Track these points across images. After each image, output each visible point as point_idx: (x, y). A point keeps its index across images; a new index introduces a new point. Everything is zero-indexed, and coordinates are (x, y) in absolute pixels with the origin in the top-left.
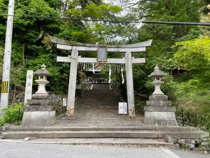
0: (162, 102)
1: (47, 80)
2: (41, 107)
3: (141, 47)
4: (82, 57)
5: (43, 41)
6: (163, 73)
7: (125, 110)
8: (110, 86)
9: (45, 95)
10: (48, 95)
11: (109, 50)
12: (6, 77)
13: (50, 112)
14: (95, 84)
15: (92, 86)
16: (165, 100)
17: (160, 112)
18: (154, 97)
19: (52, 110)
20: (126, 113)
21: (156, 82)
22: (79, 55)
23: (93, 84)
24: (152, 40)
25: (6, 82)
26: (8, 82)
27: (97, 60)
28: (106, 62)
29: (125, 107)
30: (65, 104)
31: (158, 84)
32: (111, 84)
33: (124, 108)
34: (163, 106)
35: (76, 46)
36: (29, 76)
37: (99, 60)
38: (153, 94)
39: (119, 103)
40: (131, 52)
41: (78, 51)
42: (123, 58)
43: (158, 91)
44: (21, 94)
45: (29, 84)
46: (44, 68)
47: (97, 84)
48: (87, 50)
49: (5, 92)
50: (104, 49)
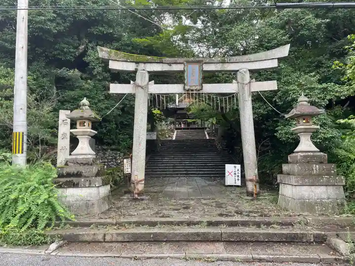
0: (316, 168)
1: (92, 129)
2: (83, 180)
3: (269, 60)
4: (156, 83)
5: (86, 58)
6: (314, 109)
7: (237, 178)
8: (206, 133)
9: (90, 156)
10: (94, 157)
11: (207, 68)
12: (20, 124)
13: (100, 188)
14: (181, 129)
15: (175, 133)
16: (321, 163)
17: (313, 188)
18: (299, 158)
19: (104, 185)
20: (239, 183)
21: (302, 127)
22: (150, 80)
23: (176, 129)
24: (289, 45)
25: (19, 133)
26: (23, 133)
27: (184, 87)
28: (201, 92)
29: (237, 172)
30: (127, 170)
31: (306, 131)
32: (207, 129)
33: (235, 174)
34: (320, 175)
35: (145, 63)
36: (63, 121)
37: (187, 88)
38: (296, 150)
39: (226, 165)
40: (249, 70)
41: (149, 72)
42: (234, 81)
43: (306, 145)
44: (52, 152)
45: (64, 134)
46: (86, 105)
47: (184, 129)
48: (163, 70)
49: (19, 153)
50: (196, 67)
